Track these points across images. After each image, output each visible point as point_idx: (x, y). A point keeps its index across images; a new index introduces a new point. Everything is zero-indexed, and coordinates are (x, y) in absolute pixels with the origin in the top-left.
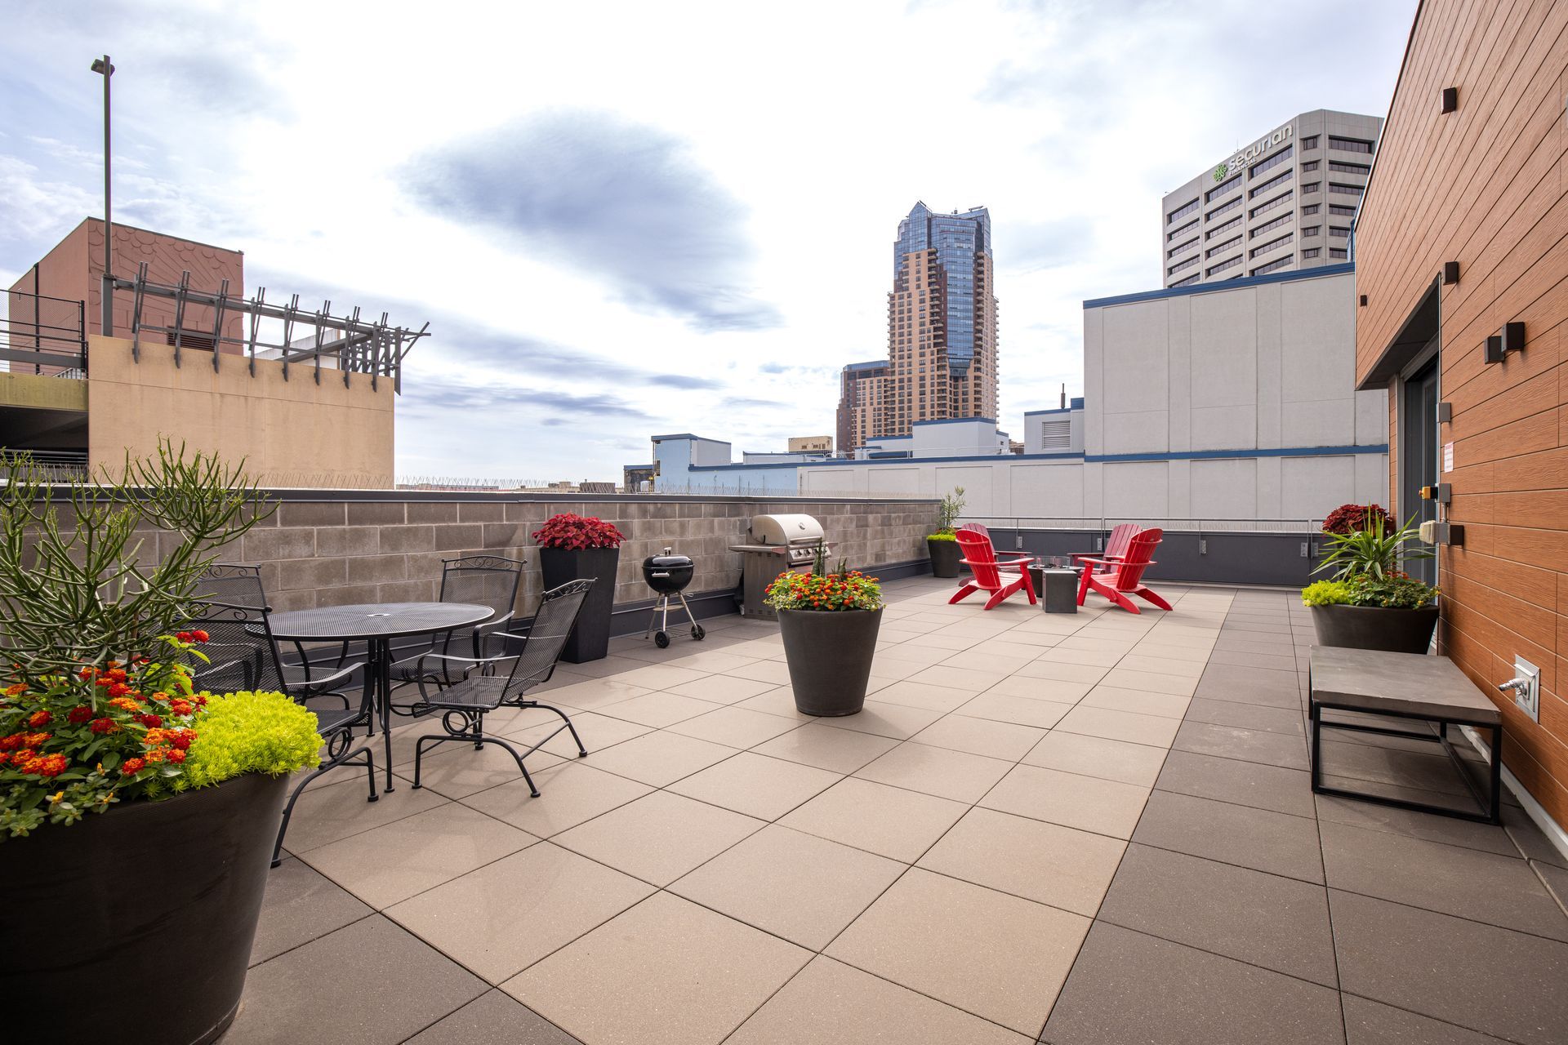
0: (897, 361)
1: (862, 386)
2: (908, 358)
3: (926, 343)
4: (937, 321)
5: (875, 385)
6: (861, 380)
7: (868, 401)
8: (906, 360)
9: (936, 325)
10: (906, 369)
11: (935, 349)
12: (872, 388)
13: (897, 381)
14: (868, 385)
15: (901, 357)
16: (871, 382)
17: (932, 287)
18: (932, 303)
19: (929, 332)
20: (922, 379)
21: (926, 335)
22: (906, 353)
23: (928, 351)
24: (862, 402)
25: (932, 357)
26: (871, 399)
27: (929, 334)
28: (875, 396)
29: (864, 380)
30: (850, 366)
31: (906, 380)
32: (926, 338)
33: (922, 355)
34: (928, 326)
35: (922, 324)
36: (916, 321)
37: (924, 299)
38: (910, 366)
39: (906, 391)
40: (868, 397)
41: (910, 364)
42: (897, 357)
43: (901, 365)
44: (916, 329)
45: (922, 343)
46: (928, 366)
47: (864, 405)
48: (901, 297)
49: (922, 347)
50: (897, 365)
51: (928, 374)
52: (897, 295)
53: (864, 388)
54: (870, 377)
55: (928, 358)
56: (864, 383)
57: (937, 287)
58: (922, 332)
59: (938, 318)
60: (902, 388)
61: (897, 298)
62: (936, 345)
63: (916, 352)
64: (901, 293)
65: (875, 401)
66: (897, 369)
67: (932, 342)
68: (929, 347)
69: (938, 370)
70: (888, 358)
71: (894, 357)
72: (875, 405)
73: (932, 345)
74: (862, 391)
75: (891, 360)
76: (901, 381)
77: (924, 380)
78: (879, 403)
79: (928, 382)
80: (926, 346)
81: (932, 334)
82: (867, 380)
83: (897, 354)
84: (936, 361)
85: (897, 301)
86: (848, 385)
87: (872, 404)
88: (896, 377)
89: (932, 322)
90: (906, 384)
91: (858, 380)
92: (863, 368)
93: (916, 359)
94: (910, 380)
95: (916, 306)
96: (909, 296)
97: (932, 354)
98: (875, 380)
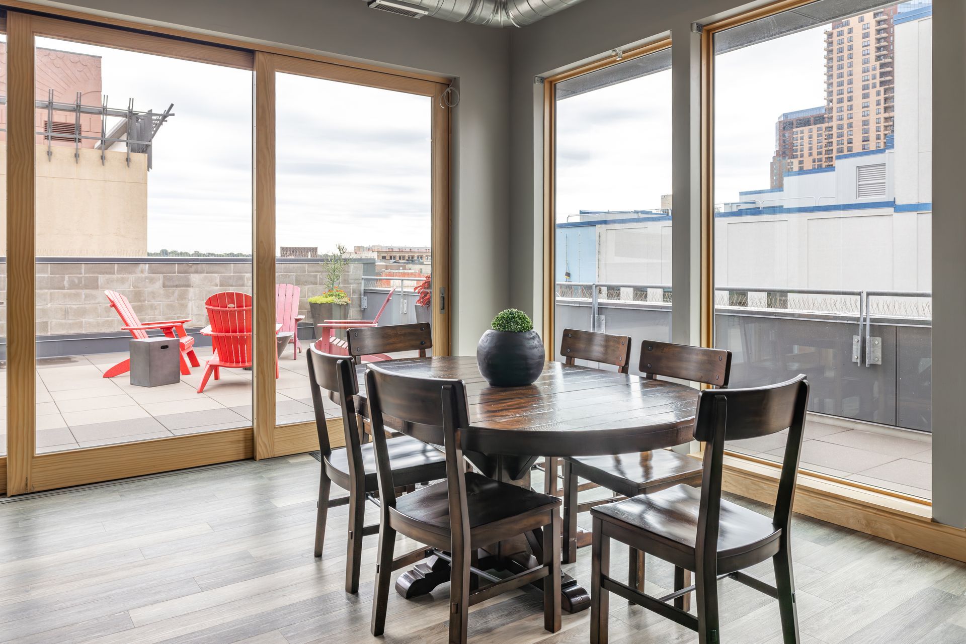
0: (835, 105)
1: (799, 135)
2: (849, 101)
3: (870, 82)
4: (885, 56)
5: (815, 134)
6: (799, 129)
7: (806, 152)
8: (846, 104)
9: (883, 61)
10: (845, 114)
11: (882, 89)
12: (811, 137)
13: (835, 129)
14: (806, 135)
15: (840, 101)
16: (811, 131)
17: (878, 18)
18: (878, 36)
19: (874, 69)
20: (866, 123)
21: (871, 73)
22: (845, 96)
23: (872, 92)
24: (799, 153)
25: (878, 98)
26: (811, 149)
27: (874, 72)
28: (815, 145)
29: (801, 129)
30: (785, 115)
31: (845, 126)
32: (870, 77)
33: (866, 96)
34: (873, 62)
35: (866, 62)
36: (858, 59)
37: (868, 33)
38: (851, 109)
39: (845, 139)
40: (806, 147)
41: (851, 108)
42: (835, 101)
43: (840, 110)
44: (858, 68)
45: (866, 83)
46: (873, 107)
47: (802, 156)
48: (840, 34)
49: (865, 87)
50: (835, 110)
51: (873, 118)
52: (835, 32)
53: (802, 138)
54: (809, 125)
55: (873, 98)
56: (802, 132)
57: (885, 17)
58: (865, 71)
59: (885, 52)
60: (840, 135)
61: (835, 35)
62: (882, 84)
63: (858, 93)
64: (840, 29)
65: (815, 152)
66: (835, 114)
67: (878, 81)
68: (874, 86)
69: (885, 112)
70: (824, 103)
71: (831, 101)
72: (815, 156)
73: (878, 85)
74: (799, 141)
75: (828, 105)
76: (840, 127)
77: (868, 124)
78: (819, 153)
79: (872, 127)
80: (871, 87)
81: (878, 72)
82: (806, 129)
83: (835, 98)
84: (882, 102)
85: (835, 39)
86: (784, 135)
87: (811, 155)
88: (834, 123)
89: (878, 58)
90: (845, 130)
91: (795, 130)
92: (801, 116)
93: (858, 101)
94: (850, 125)
95: (858, 42)
96: (850, 31)
97: (878, 94)
98: (814, 128)
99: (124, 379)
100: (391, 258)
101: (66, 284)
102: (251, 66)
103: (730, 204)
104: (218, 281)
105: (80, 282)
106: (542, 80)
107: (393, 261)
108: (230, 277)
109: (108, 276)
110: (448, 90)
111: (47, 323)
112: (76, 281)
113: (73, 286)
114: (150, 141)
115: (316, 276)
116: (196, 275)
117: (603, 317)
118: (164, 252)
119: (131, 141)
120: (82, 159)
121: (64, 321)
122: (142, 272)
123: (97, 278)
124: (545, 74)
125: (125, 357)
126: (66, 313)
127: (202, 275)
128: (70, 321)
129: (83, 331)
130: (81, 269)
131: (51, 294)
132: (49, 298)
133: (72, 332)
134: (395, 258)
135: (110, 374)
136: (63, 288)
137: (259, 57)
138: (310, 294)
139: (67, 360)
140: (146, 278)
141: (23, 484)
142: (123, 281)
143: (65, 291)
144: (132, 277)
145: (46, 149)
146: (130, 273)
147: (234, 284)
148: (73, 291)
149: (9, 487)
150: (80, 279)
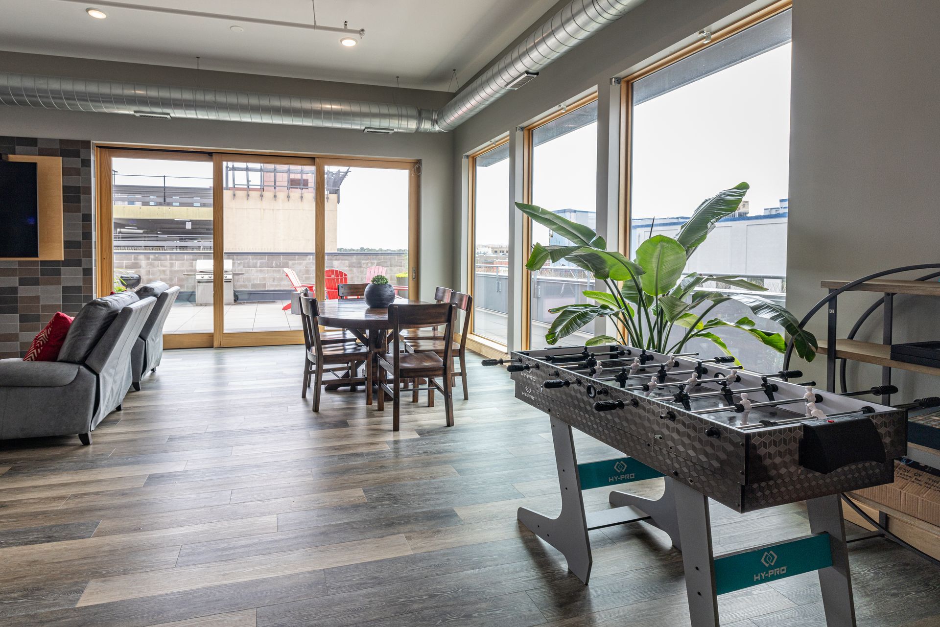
99: (289, 311)
100: (501, 252)
101: (274, 265)
102: (313, 164)
103: (769, 210)
104: (347, 265)
105: (280, 264)
106: (468, 157)
107: (502, 254)
108: (354, 263)
109: (293, 261)
110: (417, 166)
111: (265, 284)
112: (279, 264)
113: (277, 266)
114: (339, 187)
115: (401, 262)
116: (336, 261)
117: (539, 287)
118: (362, 249)
119: (329, 188)
120: (304, 199)
121: (273, 283)
122: (309, 259)
123: (288, 262)
124: (469, 153)
125: (289, 302)
126: (274, 279)
127: (340, 261)
128: (276, 283)
129: (282, 289)
130: (280, 258)
131: (267, 270)
132: (266, 272)
133: (277, 289)
134: (503, 252)
135: (285, 309)
136: (273, 267)
137: (317, 160)
138: (398, 272)
139: (273, 302)
140: (311, 262)
141: (219, 344)
142: (300, 264)
143: (274, 269)
144: (305, 262)
145: (287, 195)
146: (304, 260)
147: (356, 266)
148: (277, 269)
149: (214, 344)
150: (280, 263)
